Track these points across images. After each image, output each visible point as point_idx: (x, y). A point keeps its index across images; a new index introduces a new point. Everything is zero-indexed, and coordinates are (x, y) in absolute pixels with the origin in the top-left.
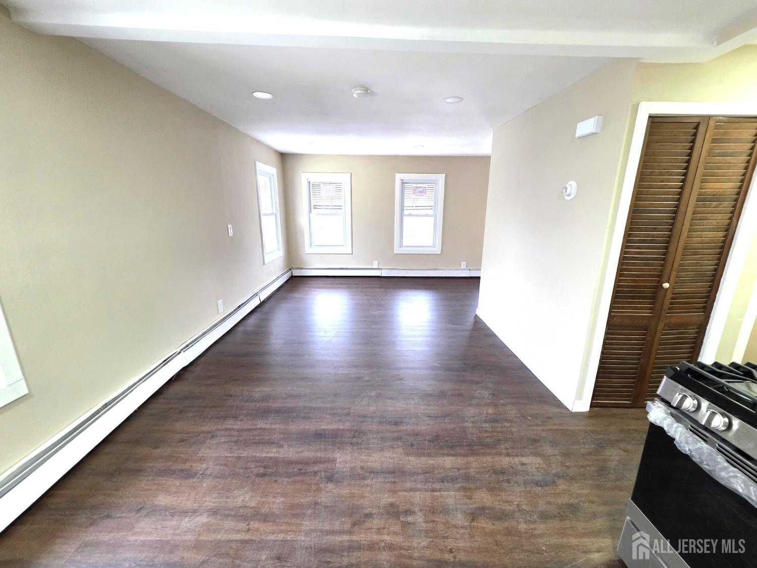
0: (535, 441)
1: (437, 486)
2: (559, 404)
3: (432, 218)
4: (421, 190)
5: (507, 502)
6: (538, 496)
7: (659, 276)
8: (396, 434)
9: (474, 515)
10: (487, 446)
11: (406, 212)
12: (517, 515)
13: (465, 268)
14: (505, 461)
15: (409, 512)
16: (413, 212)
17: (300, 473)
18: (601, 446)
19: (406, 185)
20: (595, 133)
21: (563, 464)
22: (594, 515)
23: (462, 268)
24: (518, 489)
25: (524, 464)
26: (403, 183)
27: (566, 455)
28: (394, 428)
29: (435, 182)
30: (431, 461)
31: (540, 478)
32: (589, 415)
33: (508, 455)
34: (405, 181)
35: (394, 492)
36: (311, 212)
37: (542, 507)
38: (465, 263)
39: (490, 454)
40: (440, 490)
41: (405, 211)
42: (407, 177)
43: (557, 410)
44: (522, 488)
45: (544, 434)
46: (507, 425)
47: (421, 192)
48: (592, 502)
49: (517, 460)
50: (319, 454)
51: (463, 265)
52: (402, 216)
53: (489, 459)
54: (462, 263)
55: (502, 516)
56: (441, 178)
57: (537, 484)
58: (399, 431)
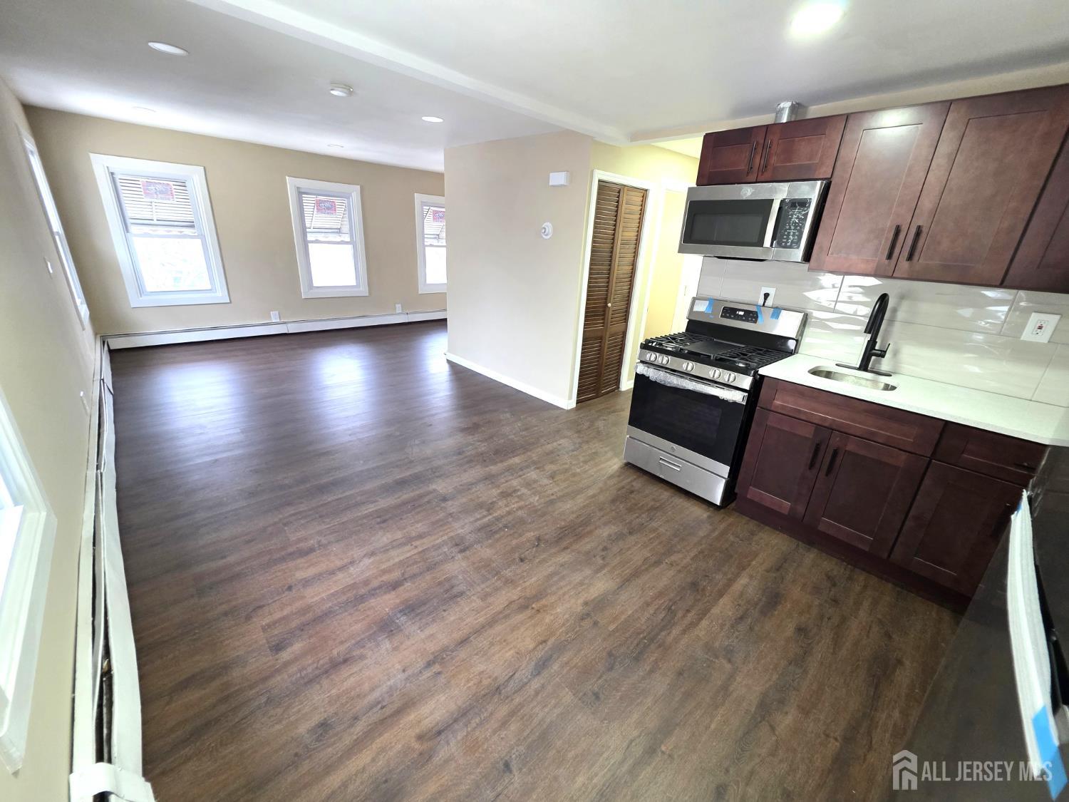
0: (558, 431)
1: (521, 473)
2: (558, 408)
3: (350, 247)
4: (327, 205)
5: (563, 464)
6: (577, 456)
7: (606, 299)
8: (466, 460)
9: (552, 477)
10: (533, 443)
11: (310, 237)
12: (573, 467)
13: (401, 312)
14: (549, 447)
15: (515, 491)
16: (321, 237)
17: (414, 508)
18: (592, 422)
19: (304, 196)
20: (564, 186)
21: (579, 437)
22: (606, 452)
23: (398, 312)
24: (566, 457)
25: (560, 445)
26: (300, 193)
27: (579, 432)
28: (461, 457)
29: (347, 196)
30: (505, 464)
31: (573, 447)
32: (577, 409)
33: (549, 443)
34: (303, 191)
35: (498, 487)
36: (128, 232)
37: (582, 459)
38: (400, 305)
39: (538, 447)
40: (524, 474)
41: (308, 235)
42: (304, 183)
43: (558, 412)
44: (567, 456)
45: (560, 426)
46: (536, 428)
47: (328, 208)
48: (602, 448)
49: (555, 444)
50: (417, 492)
51: (399, 308)
52: (306, 243)
53: (539, 449)
54: (397, 306)
55: (566, 470)
56: (355, 191)
57: (573, 451)
58: (466, 457)
